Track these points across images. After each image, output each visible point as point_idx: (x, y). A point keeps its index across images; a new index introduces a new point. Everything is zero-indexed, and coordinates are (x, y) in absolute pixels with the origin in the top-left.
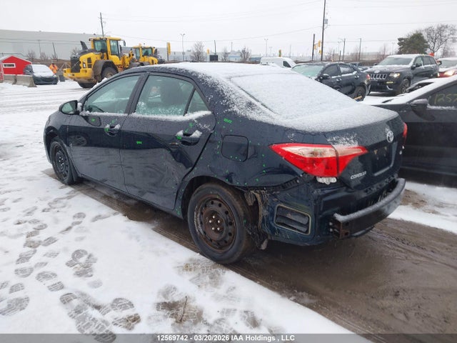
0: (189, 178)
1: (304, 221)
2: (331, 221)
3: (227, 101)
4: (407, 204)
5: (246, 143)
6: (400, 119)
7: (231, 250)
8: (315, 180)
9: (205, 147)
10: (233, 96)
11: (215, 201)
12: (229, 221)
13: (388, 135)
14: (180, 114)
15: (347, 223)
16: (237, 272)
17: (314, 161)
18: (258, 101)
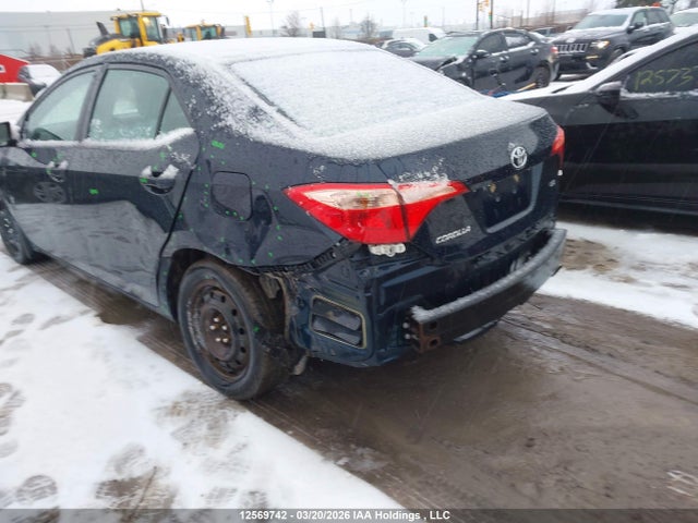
0: (170, 251)
1: (352, 324)
2: (407, 321)
3: (218, 107)
4: (584, 268)
5: (248, 186)
6: (551, 119)
7: (244, 378)
8: (364, 249)
9: (183, 196)
10: (227, 98)
11: (216, 292)
12: (239, 327)
13: (513, 155)
14: (150, 137)
15: (432, 324)
16: (258, 413)
17: (361, 216)
18: (271, 104)
